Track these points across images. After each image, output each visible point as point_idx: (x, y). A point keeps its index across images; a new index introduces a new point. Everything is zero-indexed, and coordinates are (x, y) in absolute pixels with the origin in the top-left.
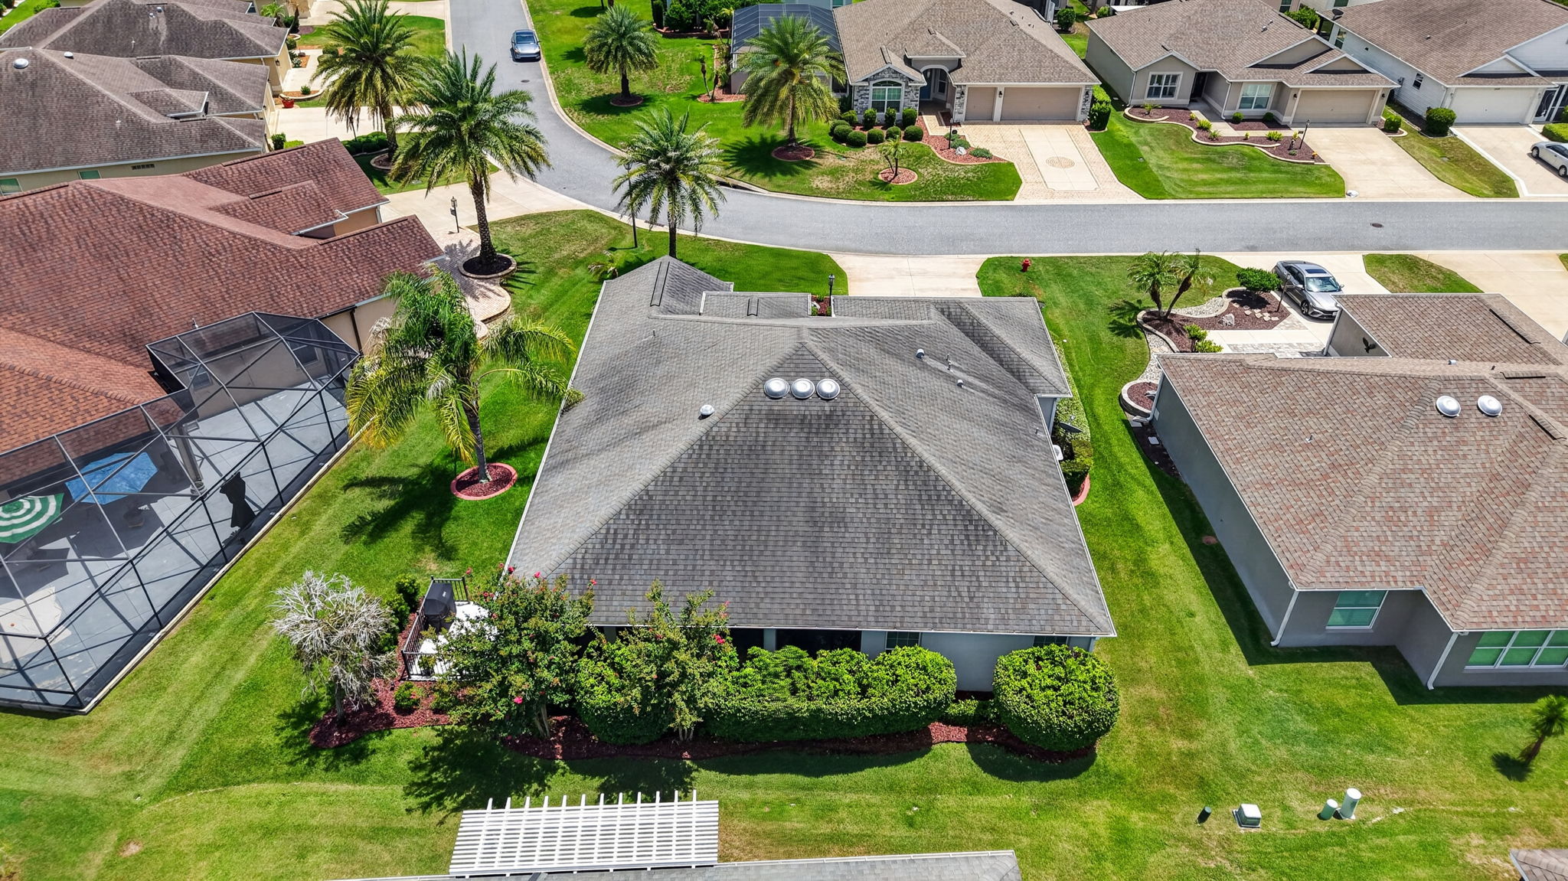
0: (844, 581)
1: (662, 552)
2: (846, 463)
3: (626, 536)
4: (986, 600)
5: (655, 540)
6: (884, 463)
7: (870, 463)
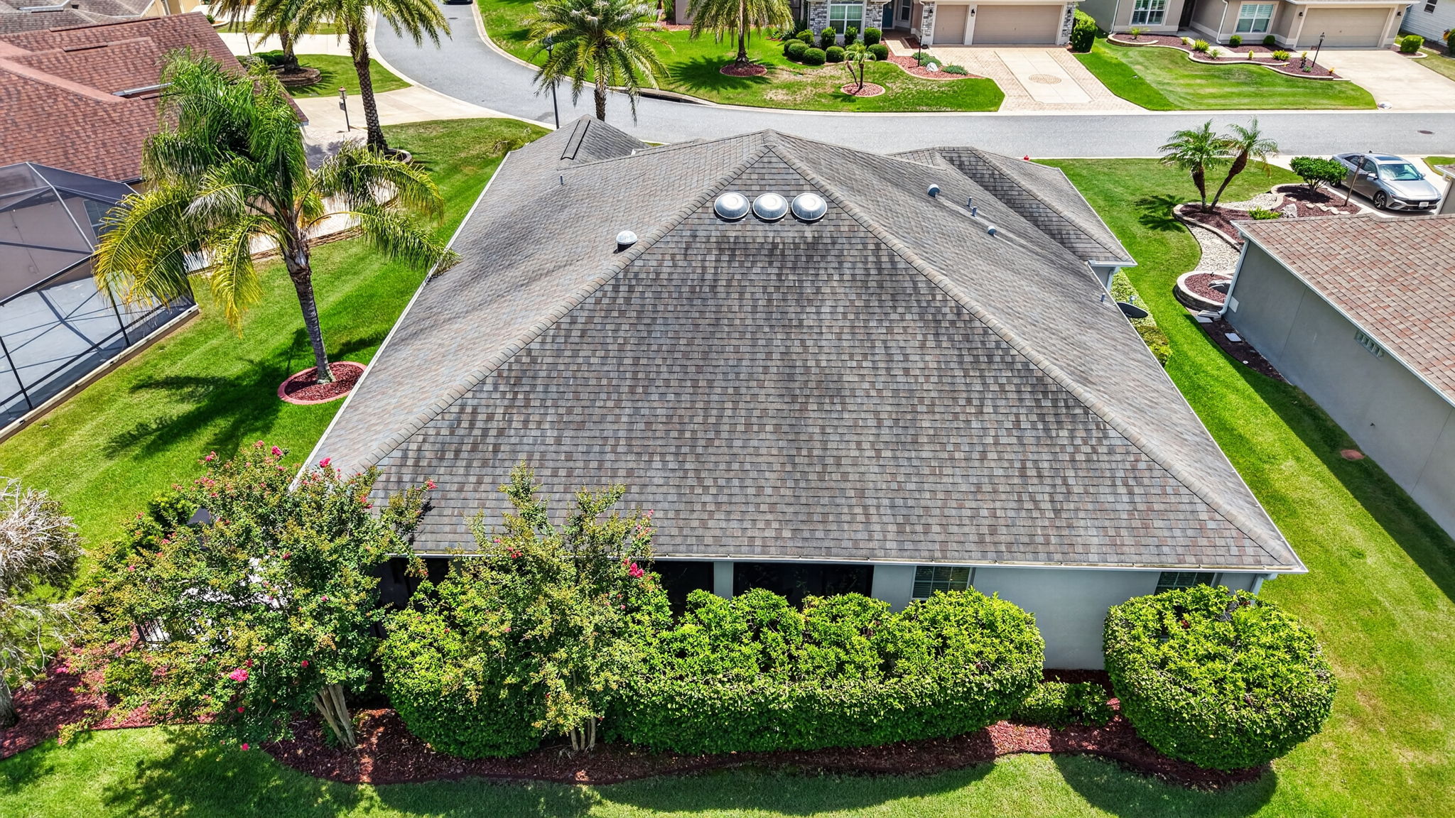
0: (842, 485)
1: (550, 441)
2: (841, 310)
3: (490, 417)
4: (1081, 515)
5: (539, 423)
6: (900, 310)
7: (877, 310)
